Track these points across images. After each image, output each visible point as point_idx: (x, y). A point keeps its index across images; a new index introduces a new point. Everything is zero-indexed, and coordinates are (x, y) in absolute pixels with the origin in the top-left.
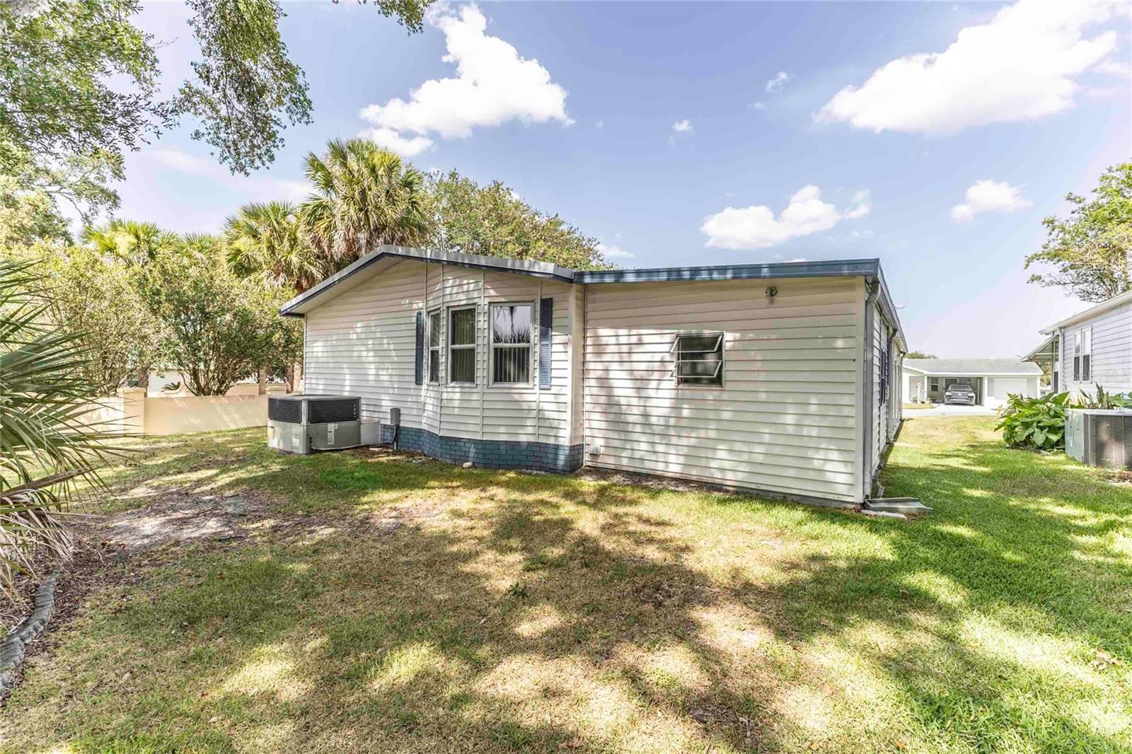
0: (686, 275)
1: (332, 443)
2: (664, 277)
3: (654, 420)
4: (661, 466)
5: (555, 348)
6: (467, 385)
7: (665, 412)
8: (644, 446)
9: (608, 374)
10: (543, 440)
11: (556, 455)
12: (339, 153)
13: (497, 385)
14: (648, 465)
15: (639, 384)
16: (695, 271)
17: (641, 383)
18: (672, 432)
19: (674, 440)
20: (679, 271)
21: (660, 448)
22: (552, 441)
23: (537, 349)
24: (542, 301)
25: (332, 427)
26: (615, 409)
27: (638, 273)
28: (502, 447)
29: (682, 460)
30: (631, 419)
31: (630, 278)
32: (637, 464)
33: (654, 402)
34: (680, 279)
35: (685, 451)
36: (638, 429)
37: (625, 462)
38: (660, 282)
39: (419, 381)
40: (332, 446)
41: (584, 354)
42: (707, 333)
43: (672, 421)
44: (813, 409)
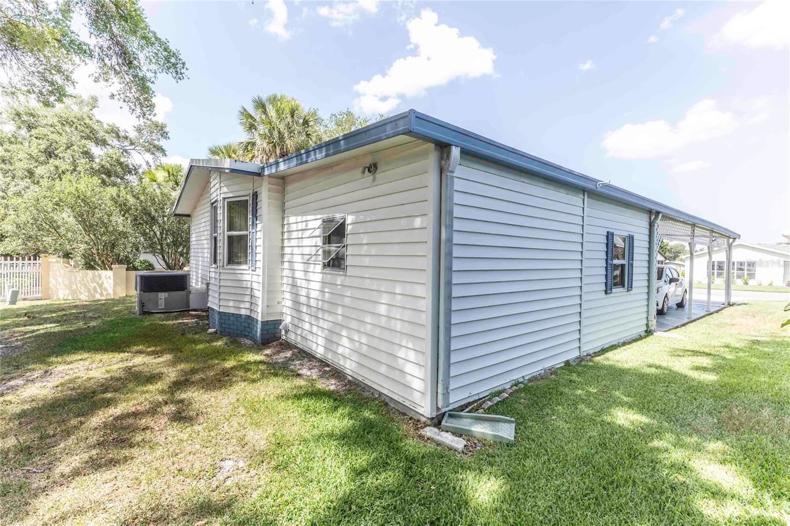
1: (163, 307)
3: (312, 302)
4: (314, 347)
5: (258, 235)
7: (317, 294)
8: (307, 327)
9: (293, 257)
10: (252, 314)
11: (256, 327)
12: (261, 105)
13: (229, 267)
14: (308, 344)
17: (306, 267)
18: (319, 314)
19: (321, 323)
21: (314, 329)
22: (255, 316)
23: (251, 236)
24: (254, 194)
25: (163, 296)
26: (295, 290)
28: (231, 318)
30: (302, 300)
33: (312, 285)
35: (325, 334)
36: (304, 309)
37: (299, 339)
40: (162, 309)
41: (283, 240)
42: (338, 216)
43: (320, 304)
44: (398, 299)
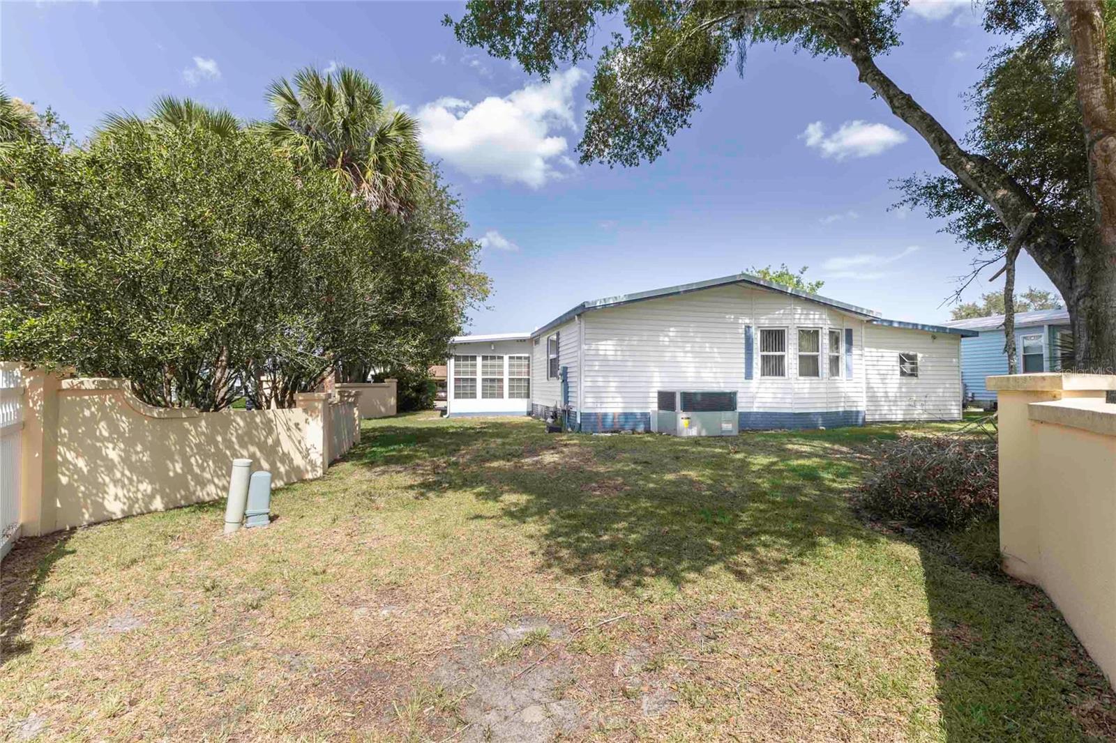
0: (920, 327)
2: (910, 327)
3: (890, 394)
4: (894, 417)
5: (854, 357)
6: (813, 378)
7: (895, 390)
8: (886, 408)
10: (848, 409)
11: (857, 416)
14: (888, 416)
15: (882, 377)
16: (924, 326)
17: (883, 377)
18: (898, 399)
19: (899, 403)
20: (917, 325)
21: (893, 408)
22: (854, 409)
23: (844, 357)
24: (847, 330)
26: (871, 390)
27: (900, 323)
28: (834, 415)
29: (902, 412)
30: (879, 395)
31: (896, 325)
32: (883, 417)
33: (889, 386)
34: (917, 329)
35: (904, 408)
36: (883, 399)
37: (877, 417)
38: (909, 329)
39: (749, 375)
42: (911, 353)
43: (898, 395)
44: (948, 386)
